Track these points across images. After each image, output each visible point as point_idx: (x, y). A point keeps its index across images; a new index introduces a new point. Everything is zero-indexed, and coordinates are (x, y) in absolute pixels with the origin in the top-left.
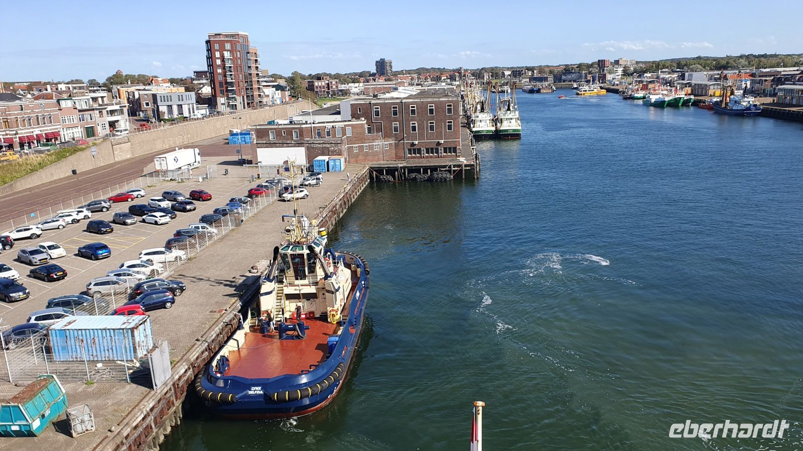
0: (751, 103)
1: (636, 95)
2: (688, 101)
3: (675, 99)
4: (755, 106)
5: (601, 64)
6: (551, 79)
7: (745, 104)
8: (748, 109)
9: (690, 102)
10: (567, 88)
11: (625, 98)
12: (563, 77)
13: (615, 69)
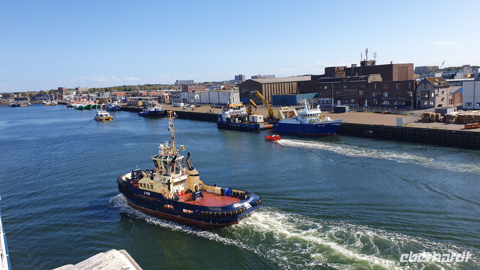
0: (116, 105)
1: (73, 105)
2: (95, 106)
3: (88, 105)
4: (117, 106)
5: (60, 90)
6: (29, 99)
7: (114, 106)
8: (114, 108)
9: (96, 107)
10: (40, 104)
11: (68, 107)
12: (37, 98)
13: (71, 93)
